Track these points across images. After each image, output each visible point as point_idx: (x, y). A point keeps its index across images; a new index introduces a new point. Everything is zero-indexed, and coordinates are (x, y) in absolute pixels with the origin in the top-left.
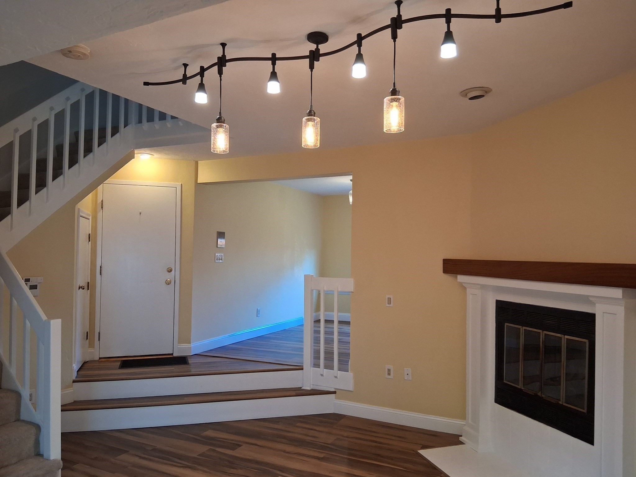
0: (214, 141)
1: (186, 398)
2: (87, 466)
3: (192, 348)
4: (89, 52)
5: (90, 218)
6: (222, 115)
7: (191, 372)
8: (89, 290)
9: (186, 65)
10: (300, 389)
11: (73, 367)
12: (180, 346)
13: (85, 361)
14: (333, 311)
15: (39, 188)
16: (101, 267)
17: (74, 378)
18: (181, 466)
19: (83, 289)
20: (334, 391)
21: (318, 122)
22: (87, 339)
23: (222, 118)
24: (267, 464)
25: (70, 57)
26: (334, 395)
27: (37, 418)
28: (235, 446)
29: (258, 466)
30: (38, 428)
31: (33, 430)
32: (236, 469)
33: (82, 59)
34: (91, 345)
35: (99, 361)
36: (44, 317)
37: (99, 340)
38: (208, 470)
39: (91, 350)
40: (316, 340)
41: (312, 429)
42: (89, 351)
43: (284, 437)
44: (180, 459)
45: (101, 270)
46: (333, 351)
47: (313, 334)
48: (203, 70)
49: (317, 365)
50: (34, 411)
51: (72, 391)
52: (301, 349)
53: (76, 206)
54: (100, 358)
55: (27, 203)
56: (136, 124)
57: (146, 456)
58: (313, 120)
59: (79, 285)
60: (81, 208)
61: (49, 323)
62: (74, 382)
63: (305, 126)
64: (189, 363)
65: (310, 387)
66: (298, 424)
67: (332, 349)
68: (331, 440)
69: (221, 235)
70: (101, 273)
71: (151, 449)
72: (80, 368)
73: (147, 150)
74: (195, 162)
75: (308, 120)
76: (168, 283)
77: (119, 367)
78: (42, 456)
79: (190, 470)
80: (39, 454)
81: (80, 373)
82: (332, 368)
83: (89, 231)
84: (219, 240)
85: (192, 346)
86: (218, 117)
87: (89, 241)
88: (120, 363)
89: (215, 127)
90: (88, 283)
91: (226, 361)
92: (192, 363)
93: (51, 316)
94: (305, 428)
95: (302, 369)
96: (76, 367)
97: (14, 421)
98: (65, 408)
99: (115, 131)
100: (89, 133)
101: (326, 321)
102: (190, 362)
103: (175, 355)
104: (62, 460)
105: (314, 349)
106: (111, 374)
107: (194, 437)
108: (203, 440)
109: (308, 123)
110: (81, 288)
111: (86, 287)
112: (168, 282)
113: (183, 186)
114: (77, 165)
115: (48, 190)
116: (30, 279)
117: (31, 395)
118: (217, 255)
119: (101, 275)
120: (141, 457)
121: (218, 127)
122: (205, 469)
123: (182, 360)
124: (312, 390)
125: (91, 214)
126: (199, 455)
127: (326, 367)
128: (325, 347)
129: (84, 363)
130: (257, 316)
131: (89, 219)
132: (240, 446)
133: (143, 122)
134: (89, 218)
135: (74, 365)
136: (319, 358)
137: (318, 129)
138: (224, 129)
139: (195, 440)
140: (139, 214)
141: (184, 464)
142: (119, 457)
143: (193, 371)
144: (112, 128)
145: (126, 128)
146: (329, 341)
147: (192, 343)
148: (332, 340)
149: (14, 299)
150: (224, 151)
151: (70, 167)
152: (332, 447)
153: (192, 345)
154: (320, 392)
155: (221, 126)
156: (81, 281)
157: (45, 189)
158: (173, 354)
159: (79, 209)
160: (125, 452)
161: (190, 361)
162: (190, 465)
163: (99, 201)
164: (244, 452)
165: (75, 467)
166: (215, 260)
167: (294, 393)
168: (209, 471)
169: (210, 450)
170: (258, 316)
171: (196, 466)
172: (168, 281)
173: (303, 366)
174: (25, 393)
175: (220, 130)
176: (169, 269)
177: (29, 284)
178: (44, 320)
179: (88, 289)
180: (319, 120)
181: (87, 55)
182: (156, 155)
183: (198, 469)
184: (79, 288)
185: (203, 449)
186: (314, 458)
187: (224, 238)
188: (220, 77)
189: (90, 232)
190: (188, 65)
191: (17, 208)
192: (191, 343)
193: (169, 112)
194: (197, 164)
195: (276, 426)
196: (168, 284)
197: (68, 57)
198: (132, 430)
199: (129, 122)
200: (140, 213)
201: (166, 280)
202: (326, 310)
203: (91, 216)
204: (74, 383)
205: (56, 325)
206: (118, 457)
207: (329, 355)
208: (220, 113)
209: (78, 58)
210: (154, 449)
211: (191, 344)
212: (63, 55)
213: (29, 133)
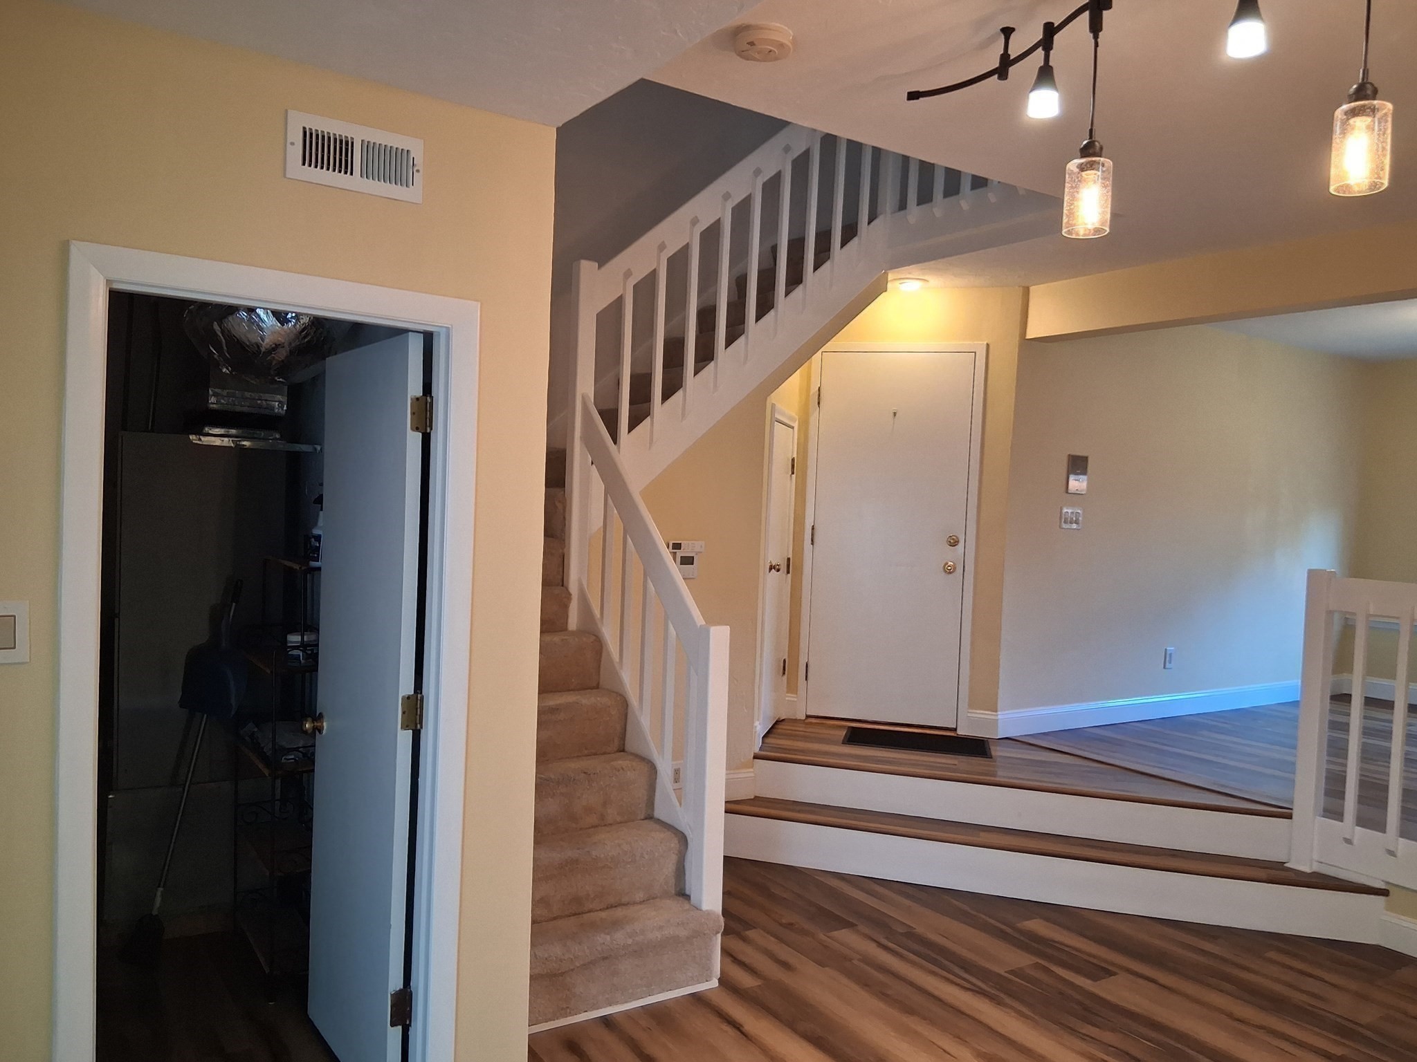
0: (1072, 204)
1: (982, 834)
2: (772, 939)
3: (999, 721)
4: (791, 38)
5: (796, 425)
6: (1097, 137)
7: (995, 776)
8: (789, 575)
9: (1007, 32)
10: (1280, 865)
11: (756, 727)
12: (973, 715)
13: (779, 719)
14: (1393, 676)
15: (701, 364)
16: (813, 529)
17: (757, 750)
18: (966, 986)
19: (778, 570)
20: (1384, 887)
21: (1386, 114)
22: (784, 673)
23: (1096, 143)
24: (1182, 1037)
25: (754, 59)
26: (1381, 899)
27: (683, 820)
28: (1101, 971)
29: (1154, 1035)
30: (683, 839)
31: (674, 843)
32: (1098, 1027)
33: (776, 59)
34: (792, 688)
35: (806, 721)
36: (699, 620)
37: (806, 679)
38: (1030, 1013)
39: (790, 697)
40: (1337, 749)
41: (1311, 976)
42: (787, 699)
43: (1227, 978)
44: (966, 971)
45: (813, 535)
46: (1385, 783)
47: (1327, 730)
48: (1050, 31)
49: (1335, 813)
50: (678, 804)
51: (752, 775)
52: (1291, 767)
53: (768, 398)
54: (808, 717)
55: (679, 394)
56: (894, 212)
57: (890, 945)
58: (1369, 110)
59: (771, 562)
60: (777, 405)
61: (708, 632)
62: (756, 757)
63: (1344, 132)
64: (991, 755)
65: (1311, 866)
66: (1272, 955)
67: (1385, 778)
68: (1368, 1015)
69: (1078, 464)
70: (812, 540)
71: (902, 931)
72: (768, 732)
73: (914, 270)
74: (1021, 288)
75: (1354, 113)
76: (949, 571)
77: (843, 741)
78: (687, 897)
79: (987, 1001)
80: (683, 892)
81: (768, 740)
82: (1381, 827)
83: (793, 452)
84: (1072, 478)
85: (999, 717)
86: (1085, 142)
87: (793, 473)
88: (844, 733)
89: (1077, 170)
90: (789, 559)
91: (1080, 766)
92: (1001, 756)
93: (712, 620)
94: (1291, 968)
95: (1290, 817)
96: (761, 728)
97: (642, 817)
98: (733, 808)
99: (850, 232)
100: (797, 246)
101: (1369, 702)
102: (993, 753)
103: (961, 732)
104: (724, 917)
105: (1328, 771)
106: (826, 753)
107: (1003, 927)
108: (1022, 938)
109: (1352, 121)
110: (774, 569)
111: (783, 568)
112: (949, 568)
113: (991, 347)
114: (772, 312)
115: (716, 367)
116: (681, 544)
117: (677, 772)
118: (1065, 510)
119: (812, 544)
120: (880, 945)
121: (1082, 168)
122: (1025, 1010)
123: (976, 747)
124: (1315, 874)
125: (797, 417)
126: (1012, 972)
127: (1362, 821)
128: (1362, 769)
129: (777, 721)
130: (1164, 667)
131: (793, 428)
132: (1112, 974)
133: (908, 206)
134: (793, 425)
135: (757, 723)
136: (1341, 795)
137: (1384, 134)
138: (1099, 173)
139: (1002, 936)
140: (892, 414)
141: (974, 985)
142: (835, 934)
143: (1002, 775)
144: (844, 228)
145: (872, 223)
146: (1375, 756)
147: (1002, 711)
148: (1387, 755)
149: (649, 581)
150: (1097, 230)
151: (759, 317)
152: (1368, 1033)
153: (1001, 715)
154: (1337, 883)
155: (1092, 166)
156: (775, 555)
157: (712, 364)
158: (955, 730)
159: (773, 406)
160: (850, 925)
161: (996, 751)
162: (989, 989)
163: (814, 390)
164: (1118, 991)
165: (751, 934)
166: (1061, 522)
167: (1262, 874)
168: (1032, 1015)
169: (1036, 966)
170: (1167, 667)
171: (1002, 995)
172: (949, 566)
173: (1291, 809)
174: (665, 768)
175: (1090, 175)
176: (953, 539)
177: (680, 554)
178: (699, 625)
179: (788, 572)
180: (1389, 110)
181: (787, 46)
182: (935, 281)
183: (1005, 1005)
184: (770, 569)
185: (1022, 960)
186: (1314, 1052)
187: (1084, 473)
188: (1096, 37)
189: (795, 456)
190: (1013, 30)
191: (662, 403)
192: (996, 711)
193: (969, 167)
194: (1026, 292)
195: (1208, 946)
196: (950, 573)
197: (748, 60)
198: (866, 880)
199: (879, 209)
200: (895, 414)
201: (945, 562)
202: (1370, 670)
203: (797, 422)
204: (755, 760)
205: (720, 637)
206: (836, 932)
207: (1373, 793)
208: (1091, 131)
209: (769, 56)
210: (911, 935)
211: (999, 713)
212: (738, 55)
213: (686, 249)
